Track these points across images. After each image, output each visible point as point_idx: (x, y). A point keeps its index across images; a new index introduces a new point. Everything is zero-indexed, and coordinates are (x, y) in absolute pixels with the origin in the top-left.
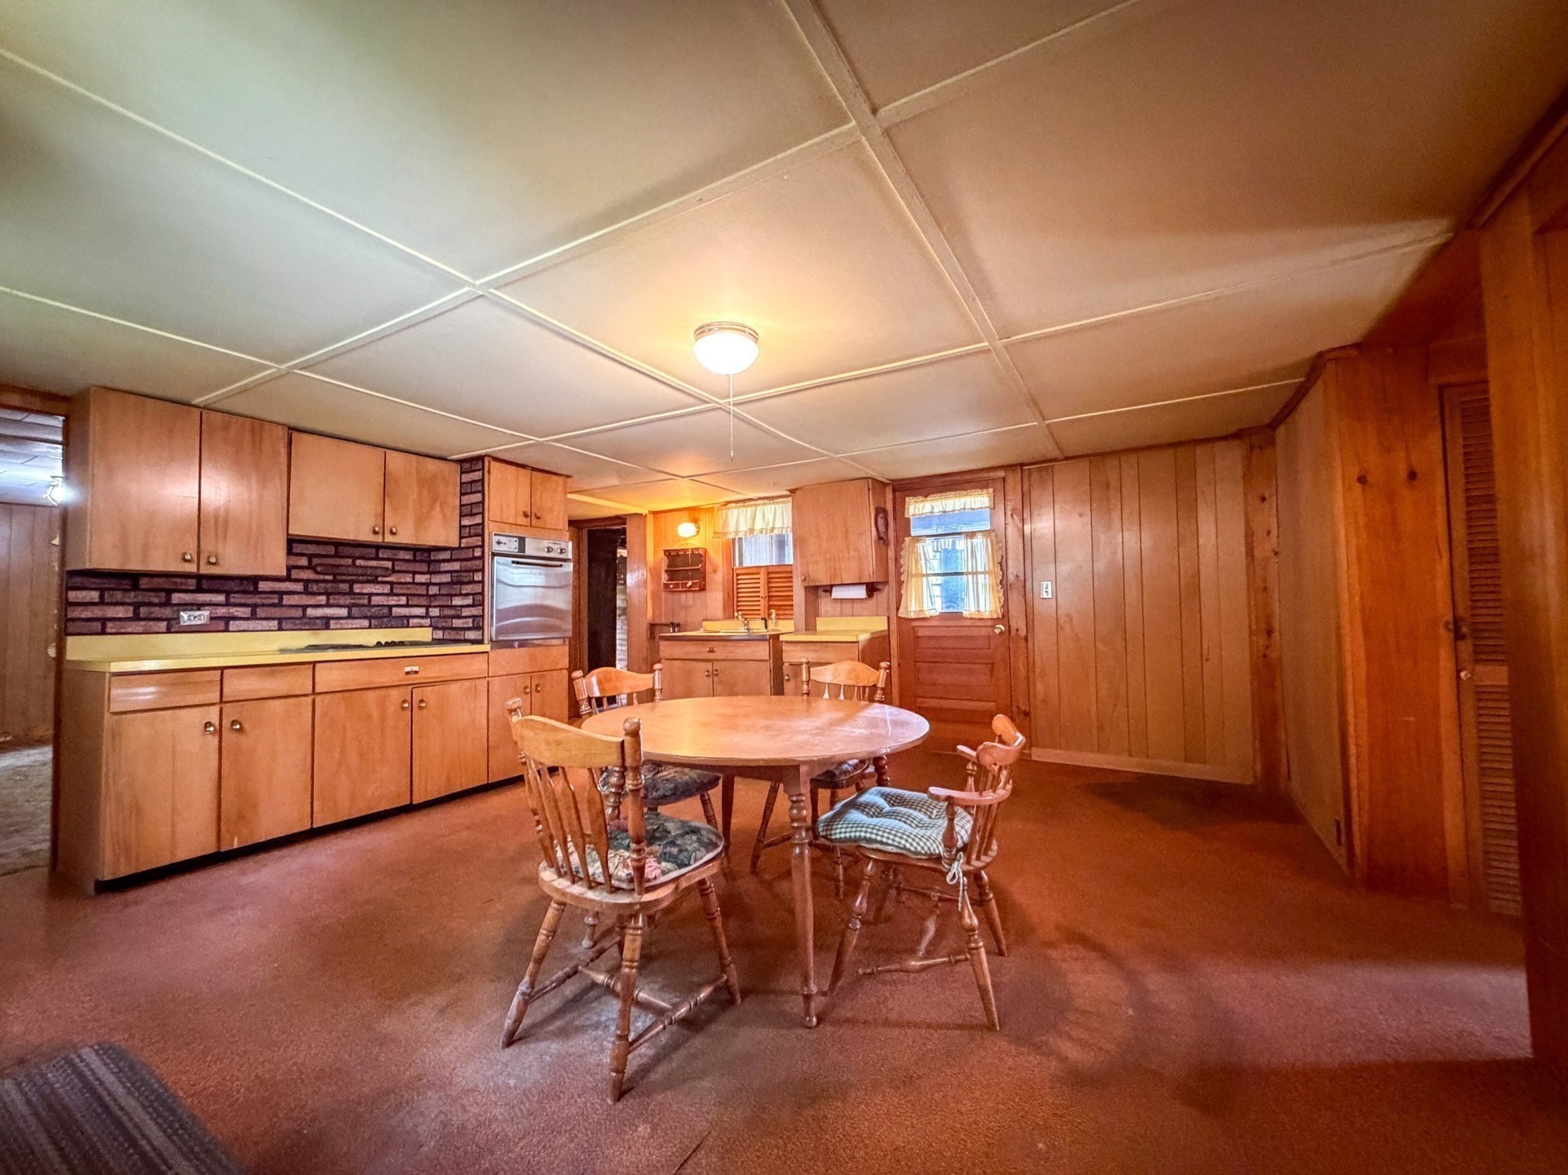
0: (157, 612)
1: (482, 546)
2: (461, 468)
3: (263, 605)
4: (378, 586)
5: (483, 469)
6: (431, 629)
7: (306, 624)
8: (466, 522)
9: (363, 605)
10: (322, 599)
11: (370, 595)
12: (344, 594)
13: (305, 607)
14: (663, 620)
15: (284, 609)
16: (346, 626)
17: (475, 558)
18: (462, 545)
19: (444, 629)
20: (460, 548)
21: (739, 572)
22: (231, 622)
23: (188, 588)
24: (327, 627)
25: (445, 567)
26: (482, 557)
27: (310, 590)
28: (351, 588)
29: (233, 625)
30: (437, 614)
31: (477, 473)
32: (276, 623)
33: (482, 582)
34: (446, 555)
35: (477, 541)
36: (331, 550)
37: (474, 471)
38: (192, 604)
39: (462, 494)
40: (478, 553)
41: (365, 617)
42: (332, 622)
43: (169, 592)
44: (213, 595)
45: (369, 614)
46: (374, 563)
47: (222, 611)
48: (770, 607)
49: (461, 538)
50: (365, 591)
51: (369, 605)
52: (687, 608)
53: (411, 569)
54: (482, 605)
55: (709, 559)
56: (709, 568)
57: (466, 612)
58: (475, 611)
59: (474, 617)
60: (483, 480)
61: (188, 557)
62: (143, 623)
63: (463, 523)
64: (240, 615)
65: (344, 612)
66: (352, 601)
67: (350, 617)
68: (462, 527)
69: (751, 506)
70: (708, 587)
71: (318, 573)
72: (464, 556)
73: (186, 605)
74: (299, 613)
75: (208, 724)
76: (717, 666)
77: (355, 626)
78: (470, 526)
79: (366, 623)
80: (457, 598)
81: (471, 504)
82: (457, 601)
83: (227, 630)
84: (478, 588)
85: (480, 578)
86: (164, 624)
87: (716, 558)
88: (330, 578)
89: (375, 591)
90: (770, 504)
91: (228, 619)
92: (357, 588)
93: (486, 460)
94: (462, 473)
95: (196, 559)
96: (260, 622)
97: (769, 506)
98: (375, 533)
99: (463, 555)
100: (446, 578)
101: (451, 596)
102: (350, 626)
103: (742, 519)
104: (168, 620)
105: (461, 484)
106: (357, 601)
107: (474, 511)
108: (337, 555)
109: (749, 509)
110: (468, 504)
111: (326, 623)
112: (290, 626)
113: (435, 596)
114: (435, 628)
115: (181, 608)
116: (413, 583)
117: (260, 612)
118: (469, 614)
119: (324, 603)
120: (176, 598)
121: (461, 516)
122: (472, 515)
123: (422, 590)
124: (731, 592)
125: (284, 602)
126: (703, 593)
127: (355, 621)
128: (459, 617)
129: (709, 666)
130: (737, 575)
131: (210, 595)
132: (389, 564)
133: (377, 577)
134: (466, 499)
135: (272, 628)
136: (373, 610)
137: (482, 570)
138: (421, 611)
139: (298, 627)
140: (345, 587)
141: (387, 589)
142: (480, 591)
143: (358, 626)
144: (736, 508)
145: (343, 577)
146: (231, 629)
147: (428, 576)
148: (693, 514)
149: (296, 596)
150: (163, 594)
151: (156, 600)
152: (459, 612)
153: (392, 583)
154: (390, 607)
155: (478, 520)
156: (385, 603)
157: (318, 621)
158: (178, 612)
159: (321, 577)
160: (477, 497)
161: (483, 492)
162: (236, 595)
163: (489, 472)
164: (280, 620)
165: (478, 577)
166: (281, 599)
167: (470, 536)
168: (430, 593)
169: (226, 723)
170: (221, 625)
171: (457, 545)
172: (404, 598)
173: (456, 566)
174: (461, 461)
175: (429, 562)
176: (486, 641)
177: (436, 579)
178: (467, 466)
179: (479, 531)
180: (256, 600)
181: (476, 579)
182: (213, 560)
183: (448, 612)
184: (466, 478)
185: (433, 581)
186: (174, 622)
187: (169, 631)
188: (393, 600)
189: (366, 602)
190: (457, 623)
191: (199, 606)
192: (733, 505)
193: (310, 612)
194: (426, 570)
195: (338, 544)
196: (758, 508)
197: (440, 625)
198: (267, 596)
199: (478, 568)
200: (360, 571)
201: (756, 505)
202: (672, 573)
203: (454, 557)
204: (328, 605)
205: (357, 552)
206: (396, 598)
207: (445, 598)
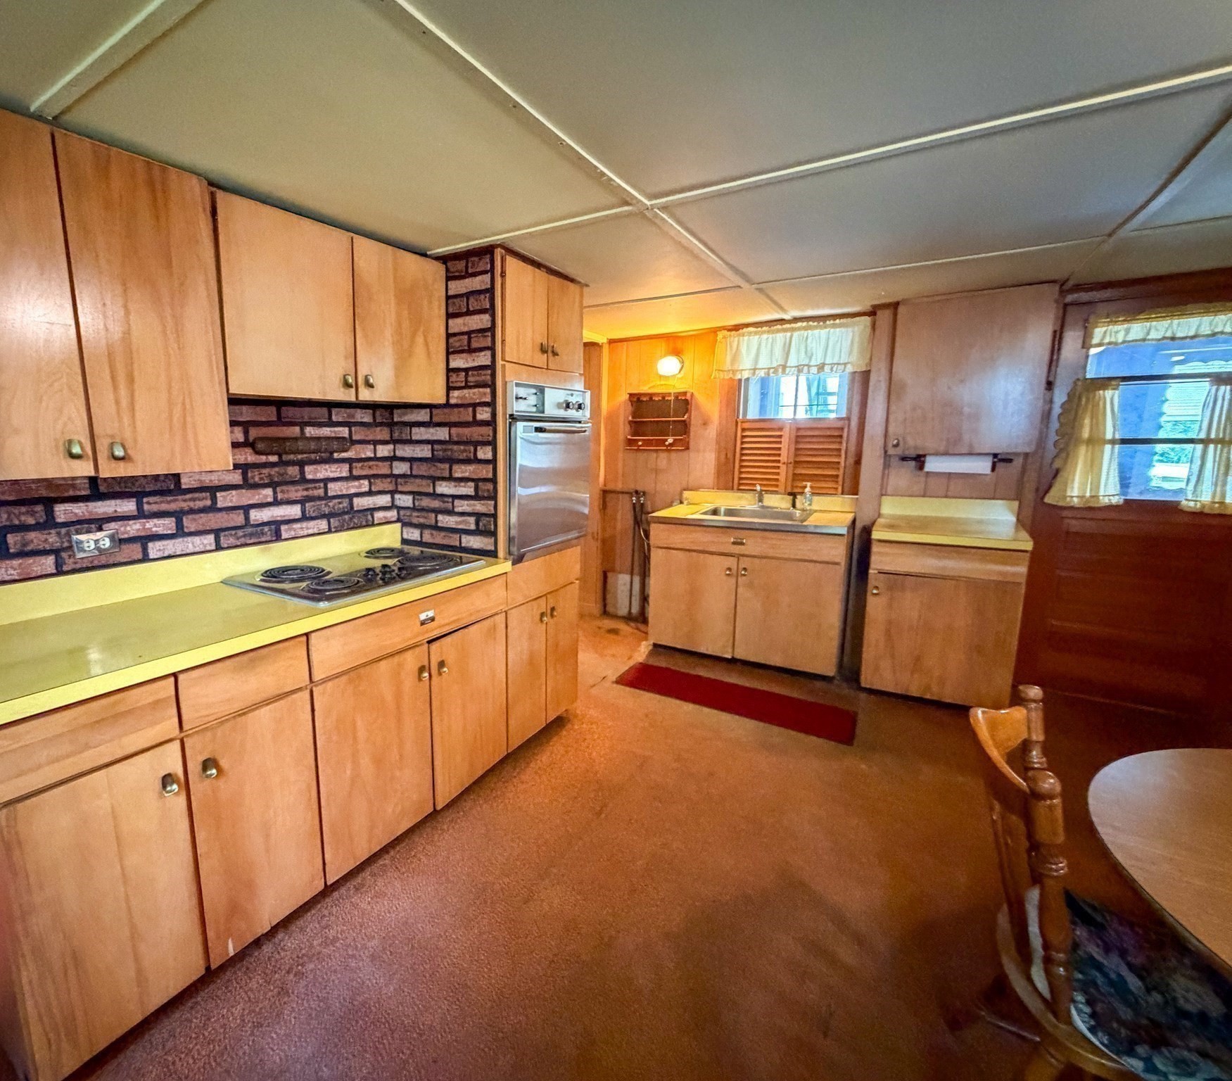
0: (35, 539)
1: (492, 404)
2: (447, 270)
3: (192, 511)
4: (334, 467)
5: (492, 270)
6: (399, 525)
7: (251, 535)
8: (458, 362)
9: (320, 498)
10: (267, 494)
11: (326, 481)
12: (293, 483)
13: (246, 509)
14: (619, 487)
15: (219, 515)
16: (302, 533)
17: (476, 423)
18: (453, 401)
19: (421, 527)
20: (447, 405)
21: (746, 426)
22: (150, 545)
23: (78, 493)
24: (278, 537)
25: (419, 433)
26: (492, 423)
27: (251, 481)
28: (302, 472)
29: (154, 549)
30: (410, 504)
31: (479, 278)
32: (211, 538)
33: (493, 462)
34: (423, 416)
35: (483, 394)
36: (270, 413)
37: (474, 275)
38: (89, 521)
39: (450, 316)
40: (483, 414)
41: (323, 516)
42: (283, 528)
43: (49, 503)
44: (118, 502)
45: (327, 510)
46: (326, 431)
47: (134, 528)
48: (796, 477)
49: (449, 388)
50: (320, 476)
51: (326, 497)
52: (657, 471)
53: (370, 437)
54: (494, 497)
55: (698, 407)
56: (695, 421)
57: (462, 506)
58: (479, 507)
59: (478, 516)
60: (491, 291)
61: (76, 450)
62: (16, 562)
63: (453, 365)
64: (161, 531)
65: (295, 511)
66: (305, 493)
67: (305, 518)
68: (449, 371)
69: (785, 330)
70: (692, 444)
71: (258, 453)
72: (454, 418)
73: (80, 522)
74: (238, 519)
75: (167, 780)
76: (745, 562)
77: (311, 532)
78: (466, 370)
79: (323, 525)
80: (444, 483)
81: (469, 333)
82: (444, 488)
83: (145, 559)
84: (486, 472)
85: (489, 456)
86: (49, 561)
87: (709, 406)
88: (274, 459)
89: (332, 475)
90: (821, 328)
91: (144, 540)
92: (311, 472)
93: (499, 252)
94: (448, 279)
95: (90, 452)
96: (190, 539)
97: (816, 332)
98: (347, 385)
99: (454, 416)
100: (425, 451)
101: (435, 479)
102: (306, 532)
103: (764, 352)
104: (56, 552)
105: (448, 298)
106: (310, 493)
107: (475, 345)
108: (280, 422)
109: (780, 336)
110: (462, 334)
111: (274, 532)
112: (232, 541)
113: (403, 476)
114: (406, 524)
115: (72, 528)
116: (376, 459)
117: (189, 523)
118: (468, 509)
119: (270, 499)
120: (63, 512)
121: (448, 353)
122: (471, 351)
123: (383, 469)
124: (730, 455)
125: (220, 505)
126: (686, 453)
127: (312, 523)
128: (450, 512)
129: (731, 562)
130: (744, 430)
131: (113, 502)
132: (344, 432)
133: (332, 453)
134: (458, 325)
135: (208, 548)
136: (331, 504)
137: (493, 443)
138: (384, 500)
139: (243, 540)
140: (293, 471)
141: (343, 471)
142: (490, 475)
143: (316, 531)
144: (756, 333)
145: (292, 457)
146: (152, 556)
147: (391, 447)
148: (674, 343)
149: (234, 492)
150: (39, 508)
151: (31, 521)
152: (450, 506)
153: (349, 461)
154: (351, 497)
155: (483, 359)
156: (345, 492)
157: (266, 529)
158: (68, 534)
159: (263, 458)
160: (482, 321)
161: (491, 311)
162: (151, 499)
163: (503, 275)
164: (217, 532)
165: (484, 453)
166: (214, 499)
167: (467, 387)
168: (396, 472)
169: (194, 767)
170: (135, 550)
171: (442, 401)
172: (366, 482)
173: (442, 434)
174: (444, 259)
175: (391, 425)
176: (501, 553)
177: (406, 451)
178: (460, 265)
179: (487, 378)
180: (179, 504)
181: (481, 455)
182: (119, 452)
183: (426, 502)
184: (458, 287)
185: (399, 453)
186: (64, 555)
187: (60, 572)
188: (353, 487)
189: (321, 492)
190: (446, 521)
191: (98, 523)
192: (751, 329)
193: (257, 516)
194: (387, 437)
195: (280, 403)
196: (796, 334)
197: (415, 521)
198: (197, 495)
199: (485, 439)
200: (313, 446)
201: (793, 330)
202: (637, 427)
203: (435, 419)
204: (276, 503)
205: (306, 413)
206: (356, 483)
207: (424, 482)
